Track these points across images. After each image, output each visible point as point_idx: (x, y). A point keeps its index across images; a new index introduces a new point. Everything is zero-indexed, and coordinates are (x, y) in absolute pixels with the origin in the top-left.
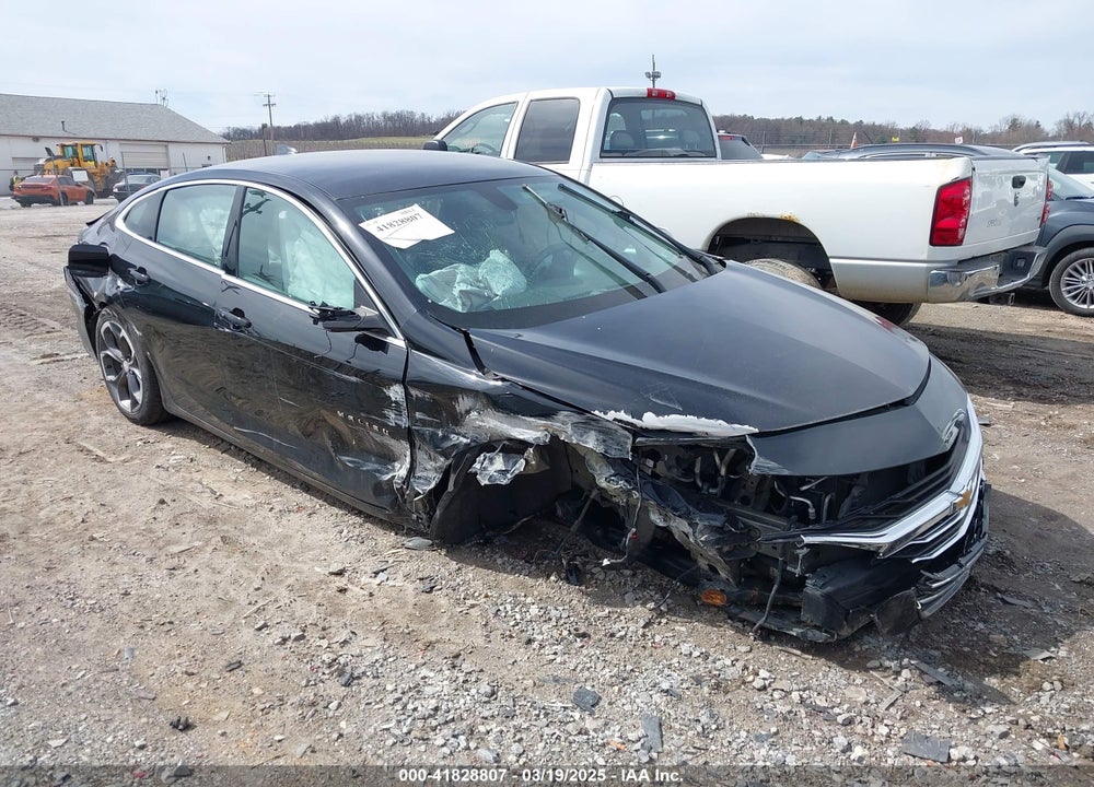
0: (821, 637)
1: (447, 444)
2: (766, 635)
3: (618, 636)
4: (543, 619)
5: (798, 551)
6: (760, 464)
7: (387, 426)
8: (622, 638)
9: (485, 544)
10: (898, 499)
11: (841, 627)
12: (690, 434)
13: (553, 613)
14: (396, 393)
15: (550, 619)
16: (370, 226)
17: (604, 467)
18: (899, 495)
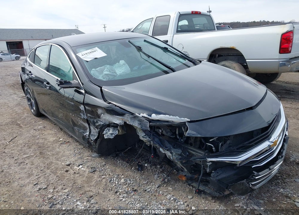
0: (217, 194)
1: (97, 124)
2: (199, 192)
3: (147, 191)
4: (124, 184)
5: (208, 163)
6: (190, 133)
7: (82, 119)
8: (148, 192)
9: (116, 156)
10: (247, 144)
11: (225, 191)
12: (167, 121)
13: (129, 182)
14: (82, 107)
15: (127, 184)
16: (79, 55)
17: (142, 133)
18: (247, 142)
